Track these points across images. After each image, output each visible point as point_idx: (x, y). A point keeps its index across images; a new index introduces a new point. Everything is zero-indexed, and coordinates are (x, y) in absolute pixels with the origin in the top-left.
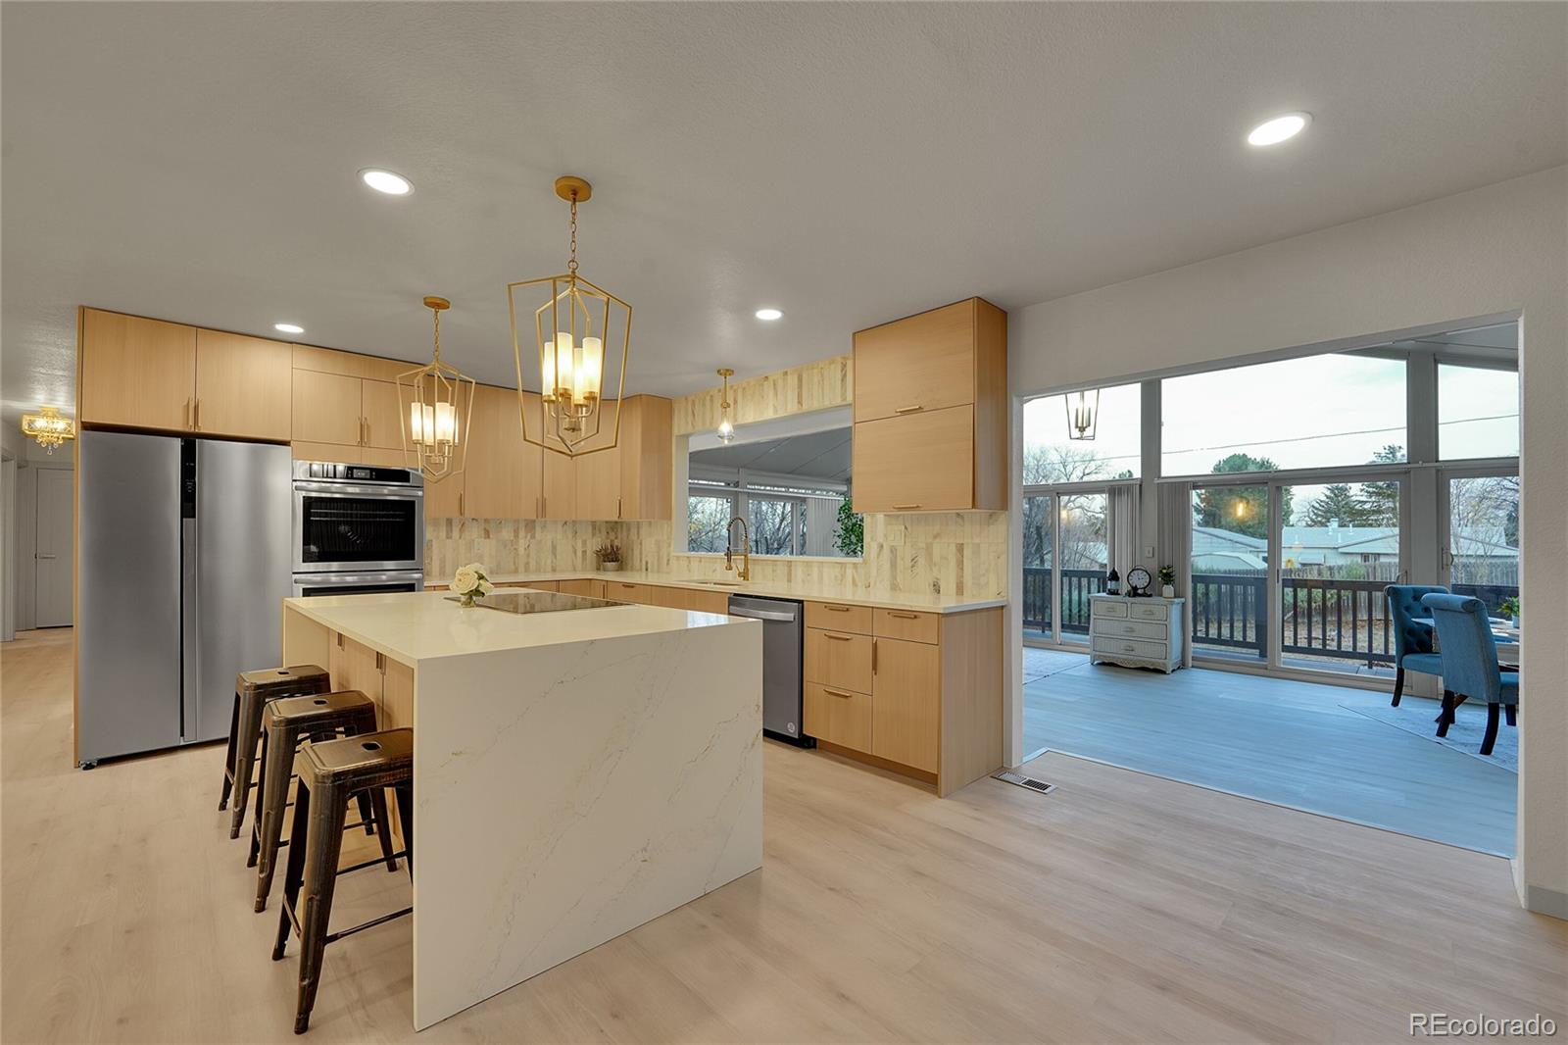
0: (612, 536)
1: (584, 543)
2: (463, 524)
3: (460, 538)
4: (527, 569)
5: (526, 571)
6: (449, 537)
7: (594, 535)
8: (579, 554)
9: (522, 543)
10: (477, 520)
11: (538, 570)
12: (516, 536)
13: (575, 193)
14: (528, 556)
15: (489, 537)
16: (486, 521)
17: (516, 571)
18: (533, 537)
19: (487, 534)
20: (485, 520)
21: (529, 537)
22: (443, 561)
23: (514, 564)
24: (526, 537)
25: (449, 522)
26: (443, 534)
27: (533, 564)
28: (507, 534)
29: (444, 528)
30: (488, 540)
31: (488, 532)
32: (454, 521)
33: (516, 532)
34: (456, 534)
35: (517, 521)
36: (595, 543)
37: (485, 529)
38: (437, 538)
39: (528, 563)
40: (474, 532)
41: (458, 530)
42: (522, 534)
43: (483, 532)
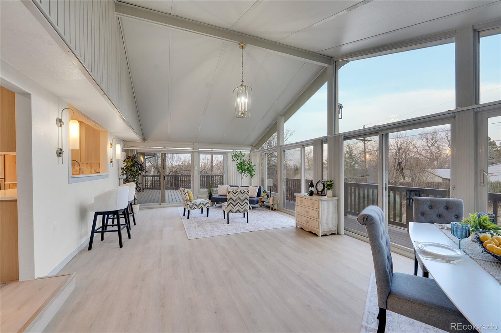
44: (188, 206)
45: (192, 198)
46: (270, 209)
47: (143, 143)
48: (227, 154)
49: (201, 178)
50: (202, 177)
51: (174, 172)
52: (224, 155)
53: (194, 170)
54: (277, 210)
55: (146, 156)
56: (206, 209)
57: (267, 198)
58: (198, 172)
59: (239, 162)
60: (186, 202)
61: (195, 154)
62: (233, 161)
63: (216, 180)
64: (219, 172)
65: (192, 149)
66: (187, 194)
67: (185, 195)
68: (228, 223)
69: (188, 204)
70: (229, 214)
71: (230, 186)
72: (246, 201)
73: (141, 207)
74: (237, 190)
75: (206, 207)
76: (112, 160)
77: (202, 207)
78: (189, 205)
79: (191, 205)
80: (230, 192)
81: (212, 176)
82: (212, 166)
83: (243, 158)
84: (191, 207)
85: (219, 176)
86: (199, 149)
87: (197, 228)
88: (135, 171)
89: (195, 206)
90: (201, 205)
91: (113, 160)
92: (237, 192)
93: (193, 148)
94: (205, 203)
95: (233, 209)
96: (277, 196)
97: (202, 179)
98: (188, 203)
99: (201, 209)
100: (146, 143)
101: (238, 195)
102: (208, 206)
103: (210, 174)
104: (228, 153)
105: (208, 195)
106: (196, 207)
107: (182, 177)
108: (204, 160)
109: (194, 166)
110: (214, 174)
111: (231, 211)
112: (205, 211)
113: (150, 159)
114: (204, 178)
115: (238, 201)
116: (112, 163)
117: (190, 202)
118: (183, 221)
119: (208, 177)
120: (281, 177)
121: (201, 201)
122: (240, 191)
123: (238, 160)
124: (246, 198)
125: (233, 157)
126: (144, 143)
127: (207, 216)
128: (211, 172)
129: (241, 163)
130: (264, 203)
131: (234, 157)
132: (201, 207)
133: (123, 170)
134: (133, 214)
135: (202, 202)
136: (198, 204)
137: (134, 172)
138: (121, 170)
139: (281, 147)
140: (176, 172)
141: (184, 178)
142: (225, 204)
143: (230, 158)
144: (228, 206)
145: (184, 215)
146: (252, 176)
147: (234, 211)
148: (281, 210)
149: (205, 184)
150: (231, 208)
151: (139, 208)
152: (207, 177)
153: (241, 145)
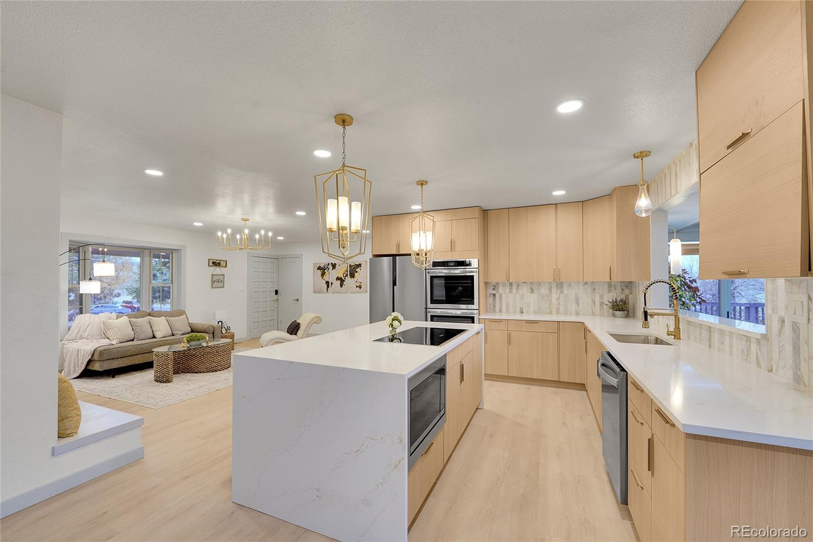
0: (627, 292)
1: (602, 296)
2: (518, 285)
3: (517, 292)
4: (558, 312)
5: (557, 313)
6: (511, 292)
7: (609, 291)
8: (598, 304)
9: (554, 296)
10: (526, 283)
11: (566, 313)
12: (550, 292)
13: (344, 121)
14: (559, 304)
15: (533, 292)
16: (531, 283)
17: (551, 313)
18: (562, 292)
19: (532, 291)
21: (559, 292)
22: (508, 305)
23: (549, 308)
24: (557, 292)
26: (507, 291)
27: (562, 309)
28: (544, 290)
29: (509, 287)
31: (533, 289)
32: (513, 284)
33: (550, 289)
34: (514, 290)
35: (551, 282)
36: (609, 297)
37: (531, 288)
38: (505, 292)
39: (558, 308)
40: (525, 290)
41: (516, 288)
42: (554, 291)
43: (530, 290)
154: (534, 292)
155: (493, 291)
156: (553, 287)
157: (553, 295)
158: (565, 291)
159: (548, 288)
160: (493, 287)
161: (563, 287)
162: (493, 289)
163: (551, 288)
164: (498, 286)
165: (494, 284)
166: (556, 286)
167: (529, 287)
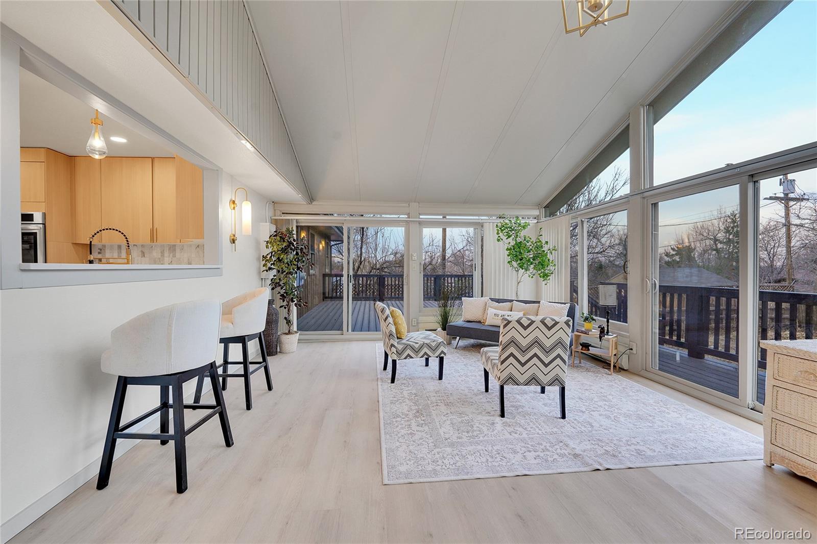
10: (136, 246)
12: (163, 255)
18: (174, 256)
19: (143, 254)
20: (142, 245)
21: (171, 255)
24: (169, 256)
25: (120, 247)
30: (143, 258)
31: (144, 253)
33: (162, 253)
35: (162, 246)
37: (142, 251)
42: (166, 254)
43: (140, 253)
44: (394, 350)
45: (404, 327)
46: (609, 369)
47: (309, 205)
48: (482, 226)
49: (424, 280)
50: (426, 279)
51: (378, 269)
52: (475, 229)
53: (411, 262)
54: (625, 370)
55: (333, 241)
56: (438, 359)
57: (600, 338)
58: (418, 266)
59: (513, 243)
60: (387, 340)
61: (413, 225)
62: (498, 240)
63: (451, 284)
64: (457, 270)
65: (406, 216)
66: (390, 320)
67: (385, 320)
68: (503, 415)
69: (392, 345)
70: (505, 386)
71: (492, 300)
72: (559, 351)
73: (303, 337)
74: (533, 318)
75: (437, 353)
76: (234, 236)
77: (427, 355)
78: (394, 346)
79: (400, 347)
80: (509, 322)
81: (444, 276)
82: (444, 257)
83: (523, 233)
84: (399, 353)
85: (456, 276)
86: (421, 217)
87: (414, 424)
88: (287, 263)
89: (408, 352)
90: (425, 350)
91: (236, 236)
92: (532, 322)
93: (408, 214)
94: (433, 344)
95: (517, 375)
96: (628, 333)
97: (426, 282)
98: (392, 341)
99: (424, 359)
100: (315, 205)
101: (536, 333)
102: (442, 352)
103: (440, 274)
104: (485, 225)
105: (440, 318)
106: (412, 354)
107: (390, 279)
108: (430, 247)
109: (410, 253)
110: (449, 273)
111: (511, 380)
112: (434, 363)
113: (340, 245)
114: (429, 281)
115: (536, 350)
116: (234, 243)
117: (398, 338)
118: (380, 387)
119: (437, 278)
120: (643, 280)
121: (425, 338)
122: (543, 322)
123: (511, 238)
124: (560, 343)
125: (498, 230)
126: (311, 205)
127: (441, 378)
128: (443, 269)
129: (519, 245)
130: (589, 350)
131: (502, 230)
132: (425, 353)
133: (266, 262)
134: (265, 363)
135: (427, 341)
136: (417, 346)
137: (287, 265)
138: (263, 260)
139: (646, 194)
140: (382, 269)
141: (393, 279)
142: (493, 352)
143: (490, 233)
144: (502, 362)
145: (385, 368)
146: (545, 276)
147: (522, 379)
148: (643, 373)
149: (433, 292)
150: (512, 368)
151: (298, 340)
152: (435, 279)
153: (517, 203)
154: (146, 256)
155: (100, 255)
156: (165, 251)
157: (165, 258)
158: (178, 255)
159: (160, 251)
160: (99, 251)
161: (175, 250)
162: (99, 253)
163: (164, 250)
164: (105, 250)
165: (100, 247)
166: (169, 249)
167: (140, 250)
